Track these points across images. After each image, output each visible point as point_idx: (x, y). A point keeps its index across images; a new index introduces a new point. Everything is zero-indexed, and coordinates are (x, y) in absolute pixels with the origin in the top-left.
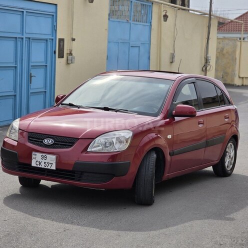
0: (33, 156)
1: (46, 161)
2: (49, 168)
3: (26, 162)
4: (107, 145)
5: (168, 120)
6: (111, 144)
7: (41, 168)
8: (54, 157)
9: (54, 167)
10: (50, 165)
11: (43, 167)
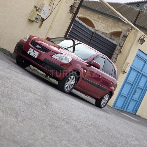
0: (30, 49)
1: (34, 54)
2: (34, 56)
3: (26, 50)
4: (61, 58)
5: (88, 65)
6: (62, 59)
7: (30, 55)
8: (38, 53)
9: (36, 57)
10: (35, 56)
11: (32, 55)
